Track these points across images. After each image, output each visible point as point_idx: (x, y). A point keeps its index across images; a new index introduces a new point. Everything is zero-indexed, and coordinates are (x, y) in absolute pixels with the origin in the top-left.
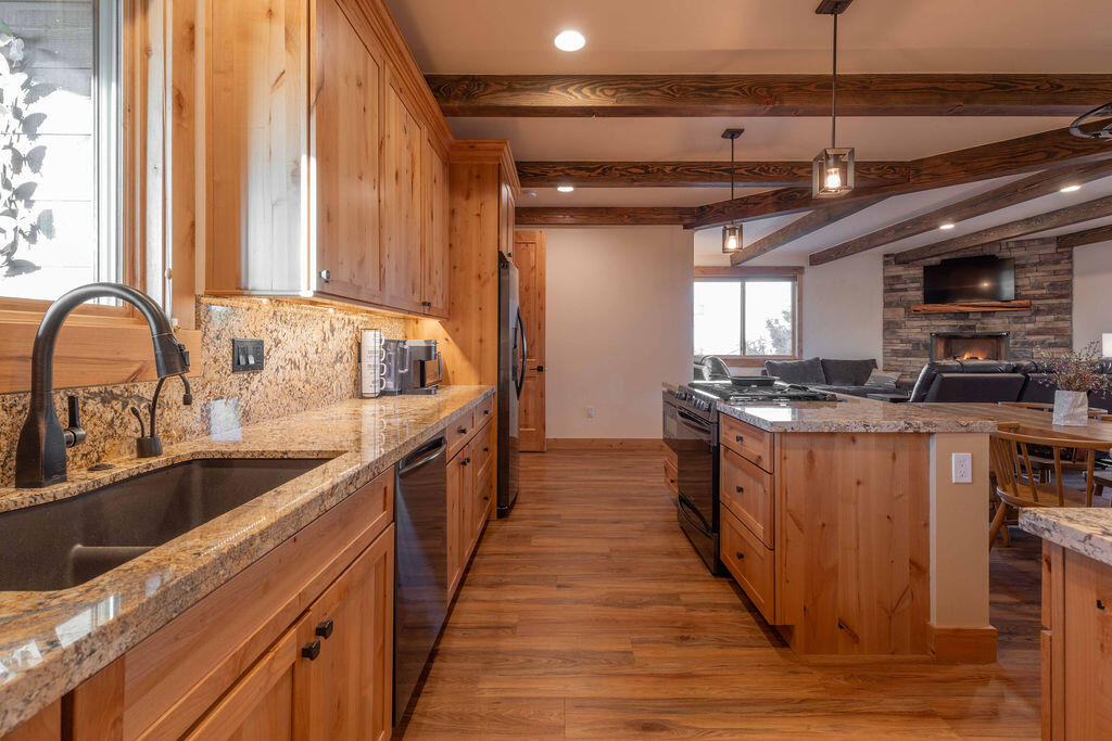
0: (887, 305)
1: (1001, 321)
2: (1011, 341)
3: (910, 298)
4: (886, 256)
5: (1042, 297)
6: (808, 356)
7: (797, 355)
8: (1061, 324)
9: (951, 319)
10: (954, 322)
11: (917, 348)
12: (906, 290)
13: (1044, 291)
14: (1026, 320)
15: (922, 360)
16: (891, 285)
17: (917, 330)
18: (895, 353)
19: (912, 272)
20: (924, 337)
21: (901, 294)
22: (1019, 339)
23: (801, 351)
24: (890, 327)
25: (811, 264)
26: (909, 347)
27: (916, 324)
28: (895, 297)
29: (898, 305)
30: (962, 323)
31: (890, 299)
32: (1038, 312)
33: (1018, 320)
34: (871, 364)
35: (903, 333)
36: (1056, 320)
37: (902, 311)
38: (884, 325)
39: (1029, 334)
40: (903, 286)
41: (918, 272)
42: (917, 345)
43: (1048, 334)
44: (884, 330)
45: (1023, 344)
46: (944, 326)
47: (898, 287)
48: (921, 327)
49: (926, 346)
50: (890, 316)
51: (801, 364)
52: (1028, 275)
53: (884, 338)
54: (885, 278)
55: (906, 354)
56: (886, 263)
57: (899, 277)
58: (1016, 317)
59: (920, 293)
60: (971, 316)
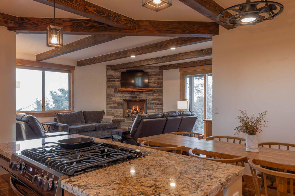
0: (108, 87)
1: (144, 95)
2: (147, 103)
3: (116, 85)
4: (108, 66)
5: (155, 87)
6: (76, 110)
7: (71, 110)
8: (160, 97)
9: (129, 94)
10: (130, 95)
11: (119, 105)
12: (114, 81)
13: (156, 85)
14: (151, 95)
15: (121, 110)
16: (109, 78)
17: (119, 98)
18: (111, 107)
19: (117, 74)
20: (121, 101)
21: (113, 82)
22: (149, 102)
23: (73, 108)
24: (109, 96)
25: (78, 66)
26: (116, 105)
27: (119, 95)
28: (111, 84)
29: (112, 87)
30: (133, 95)
31: (109, 85)
32: (154, 92)
33: (149, 95)
34: (102, 113)
35: (114, 99)
36: (159, 95)
37: (113, 90)
38: (107, 95)
39: (152, 100)
40: (114, 79)
41: (118, 74)
42: (118, 104)
43: (157, 100)
44: (107, 97)
45: (151, 103)
46: (127, 97)
47: (112, 79)
48: (120, 97)
49: (122, 105)
50: (109, 92)
51: (74, 114)
52: (152, 79)
53: (107, 101)
54: (107, 75)
55: (115, 108)
56: (107, 69)
57: (112, 75)
58: (148, 94)
59: (119, 83)
60: (136, 93)
